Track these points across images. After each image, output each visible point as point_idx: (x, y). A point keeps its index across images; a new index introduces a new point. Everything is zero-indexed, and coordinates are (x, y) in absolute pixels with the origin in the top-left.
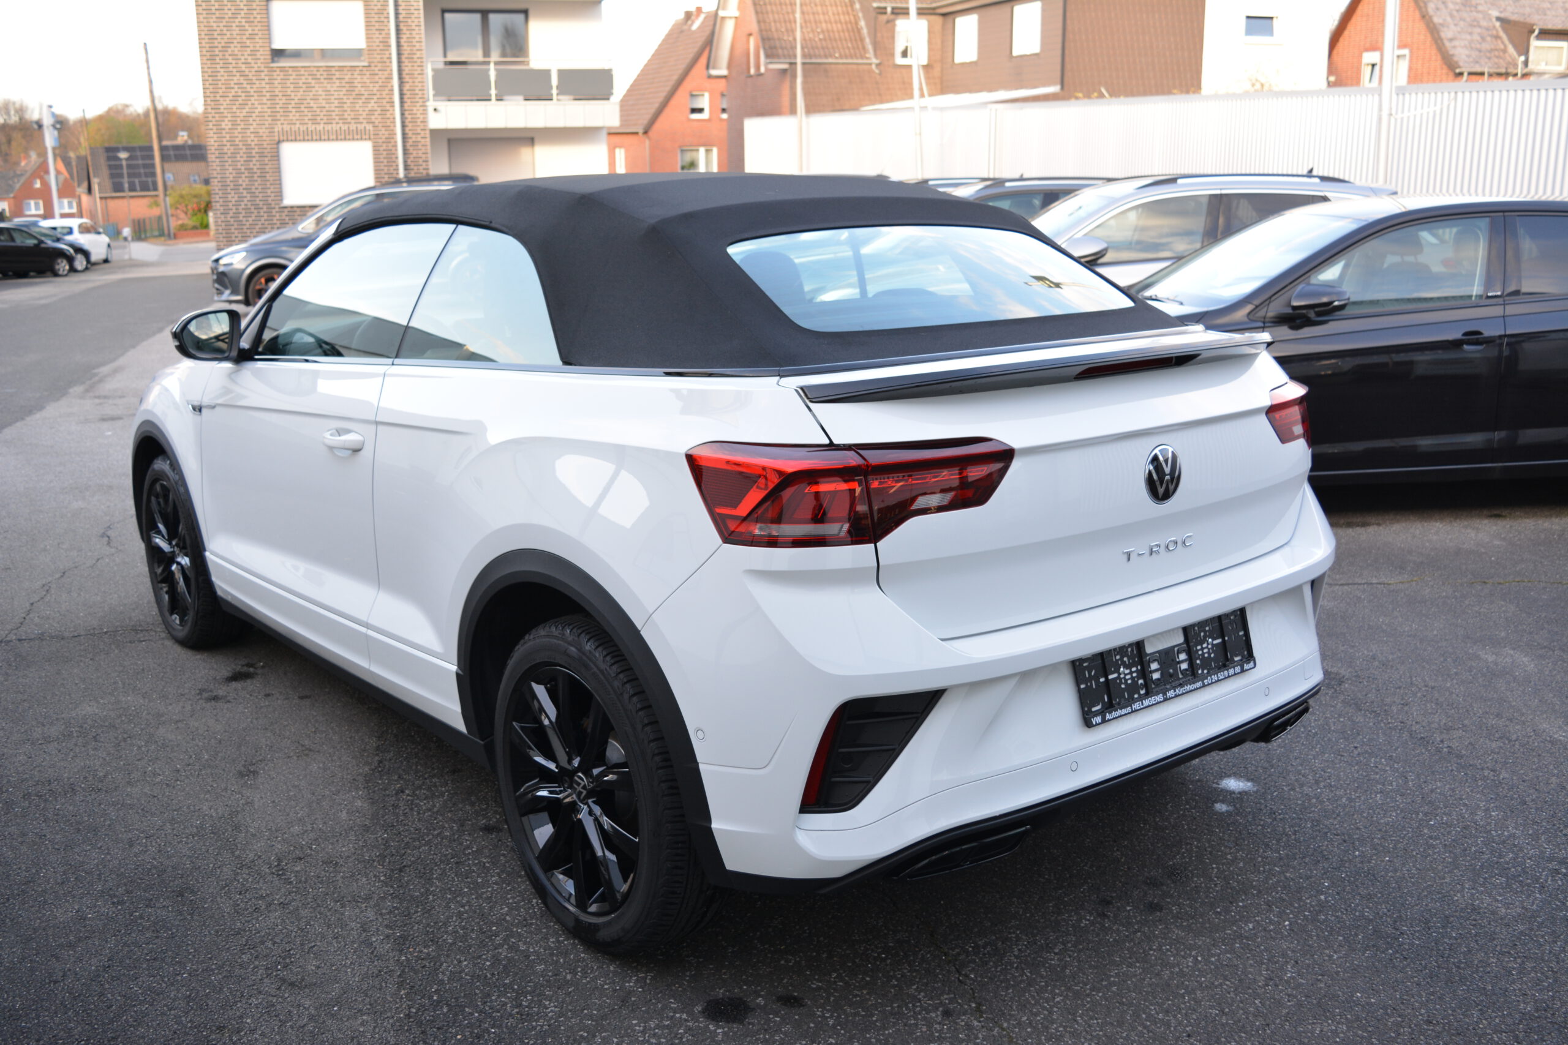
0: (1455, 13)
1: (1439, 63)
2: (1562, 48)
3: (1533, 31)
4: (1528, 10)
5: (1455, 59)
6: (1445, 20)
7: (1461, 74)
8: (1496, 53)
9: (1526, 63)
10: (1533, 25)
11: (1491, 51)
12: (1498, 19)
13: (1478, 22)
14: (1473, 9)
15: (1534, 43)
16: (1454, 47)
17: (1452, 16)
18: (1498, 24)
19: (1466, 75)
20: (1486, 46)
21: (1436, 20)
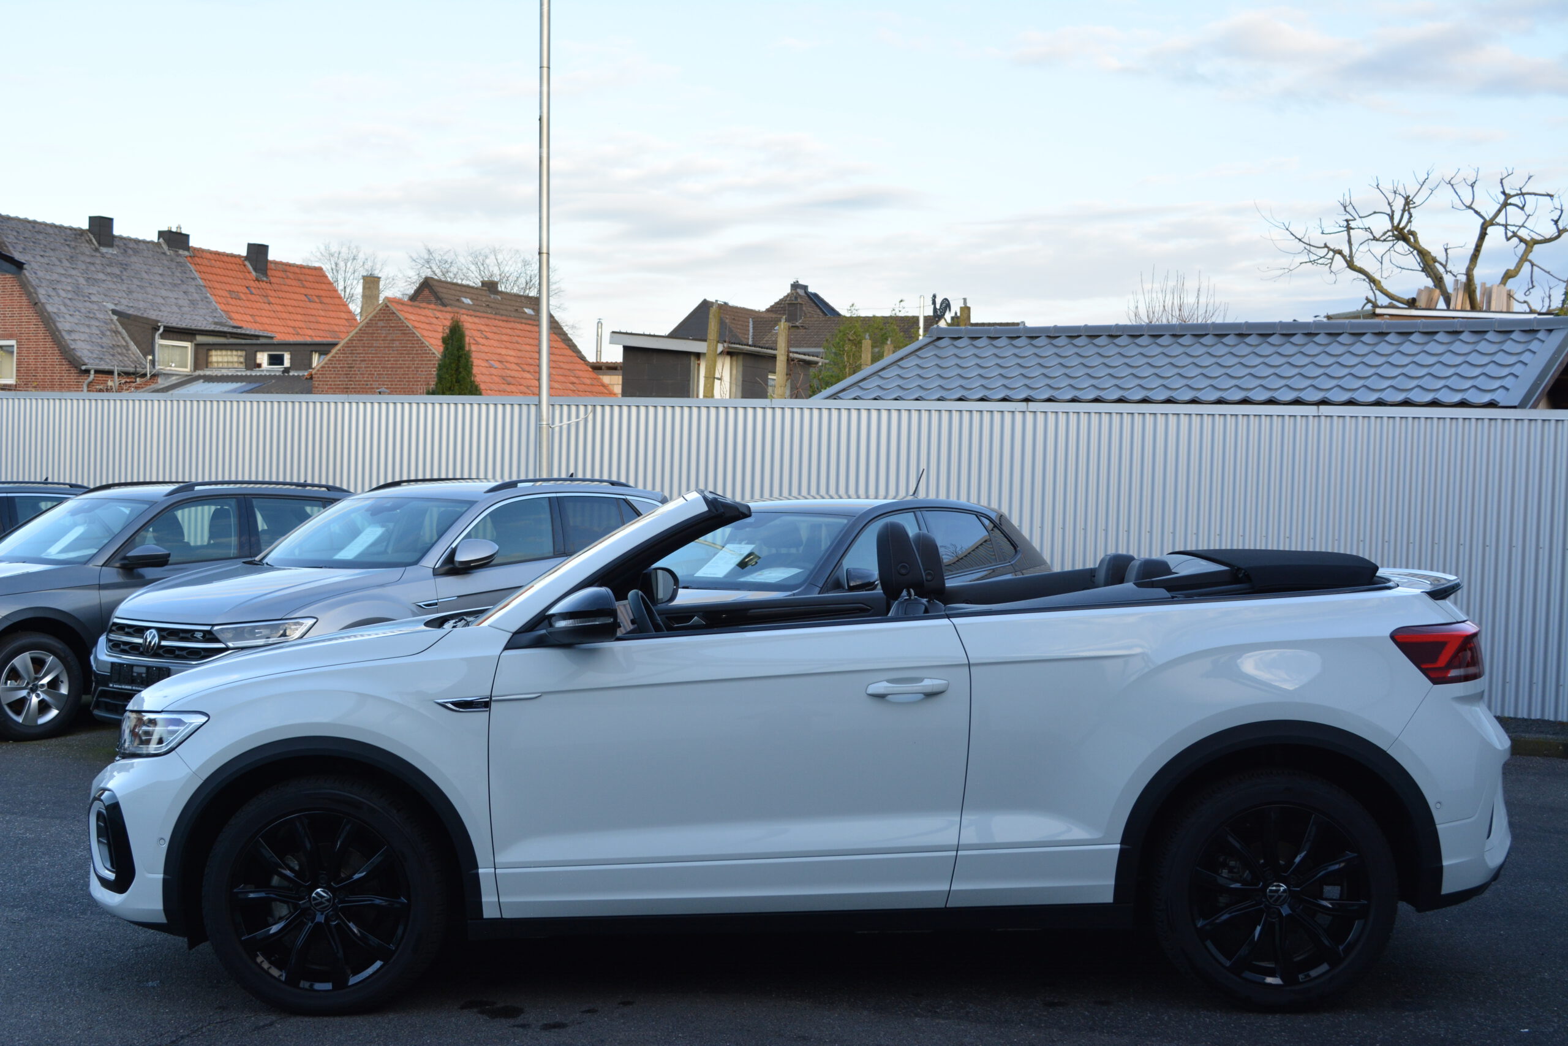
0: (68, 302)
1: (57, 358)
2: (186, 347)
3: (157, 329)
4: (142, 305)
5: (79, 354)
6: (59, 309)
7: (87, 371)
8: (119, 350)
9: (153, 362)
10: (159, 321)
11: (113, 347)
12: (114, 312)
13: (94, 314)
14: (87, 299)
15: (160, 341)
16: (74, 340)
17: (65, 305)
18: (115, 318)
19: (92, 372)
20: (106, 341)
21: (49, 308)
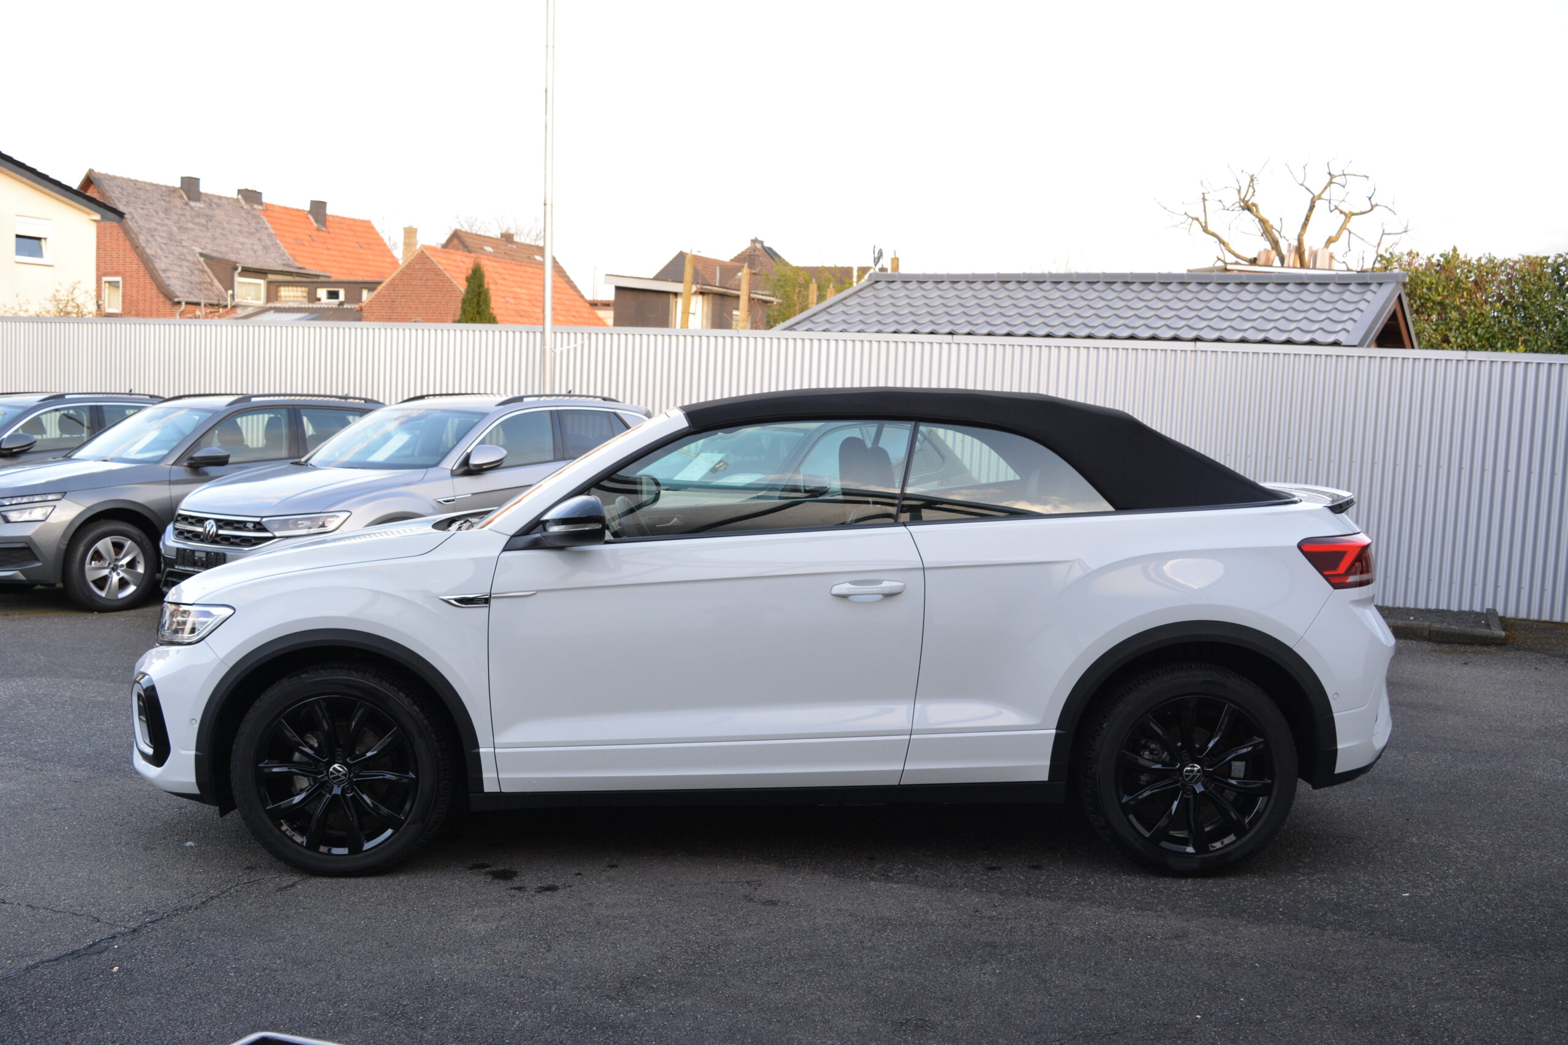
0: (163, 246)
1: (155, 291)
2: (260, 284)
3: (236, 269)
4: (224, 249)
5: (172, 288)
6: (156, 252)
7: (179, 303)
8: (205, 286)
9: (233, 296)
10: (236, 263)
11: (200, 283)
12: (201, 255)
13: (185, 256)
14: (178, 244)
15: (238, 279)
16: (168, 278)
17: (161, 249)
18: (202, 259)
19: (183, 303)
20: (195, 279)
21: (149, 251)
